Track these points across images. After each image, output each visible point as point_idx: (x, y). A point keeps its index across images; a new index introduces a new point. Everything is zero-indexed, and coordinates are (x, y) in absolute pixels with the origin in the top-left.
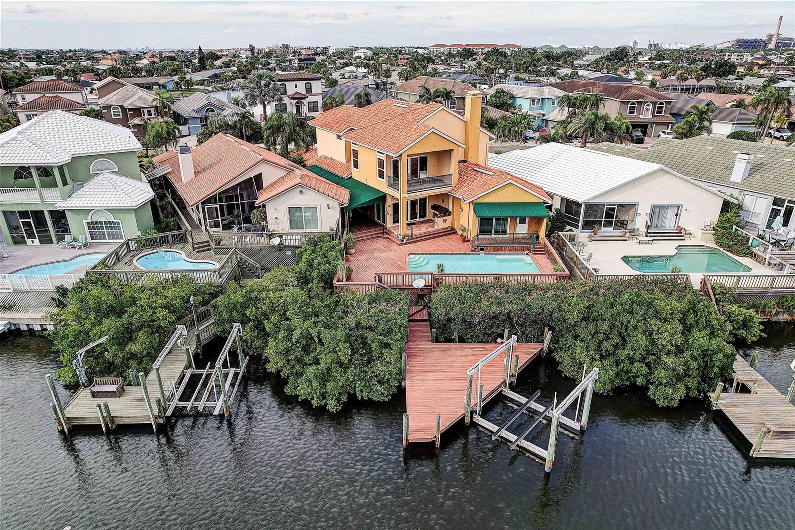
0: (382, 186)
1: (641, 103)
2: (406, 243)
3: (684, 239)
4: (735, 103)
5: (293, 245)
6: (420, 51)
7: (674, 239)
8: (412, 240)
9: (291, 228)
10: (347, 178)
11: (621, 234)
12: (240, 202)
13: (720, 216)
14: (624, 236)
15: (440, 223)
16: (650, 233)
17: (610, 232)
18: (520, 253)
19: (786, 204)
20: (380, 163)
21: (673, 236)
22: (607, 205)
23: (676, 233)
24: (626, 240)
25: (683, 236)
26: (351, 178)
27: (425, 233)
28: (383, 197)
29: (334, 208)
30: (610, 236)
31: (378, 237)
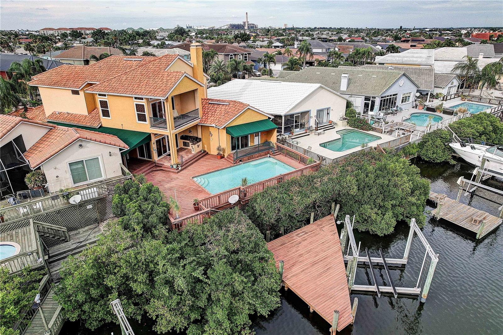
0: (146, 127)
1: (236, 55)
2: (181, 170)
3: (335, 128)
4: (277, 53)
5: (93, 199)
6: (33, 33)
7: (331, 129)
8: (184, 166)
9: (74, 183)
10: (99, 127)
11: (304, 132)
12: (5, 170)
13: (346, 111)
14: (306, 133)
15: (195, 149)
16: (319, 127)
17: (298, 131)
18: (265, 157)
19: (371, 99)
20: (140, 108)
21: (328, 127)
22: (295, 114)
23: (330, 125)
24: (309, 135)
25: (333, 126)
26: (101, 127)
27: (189, 159)
28: (148, 137)
29: (116, 155)
30: (300, 134)
31: (152, 171)
